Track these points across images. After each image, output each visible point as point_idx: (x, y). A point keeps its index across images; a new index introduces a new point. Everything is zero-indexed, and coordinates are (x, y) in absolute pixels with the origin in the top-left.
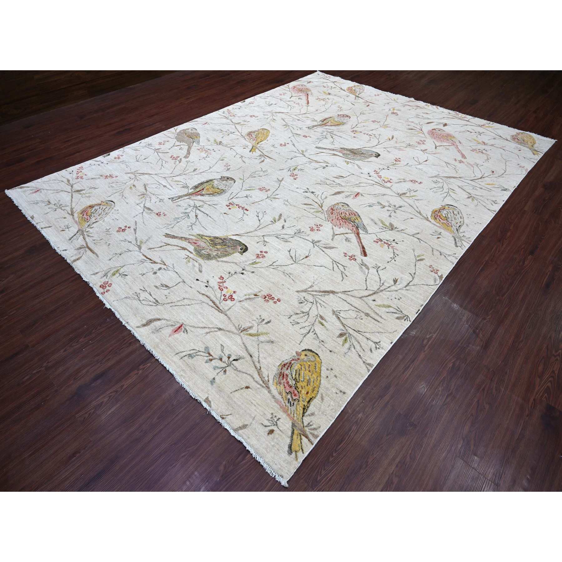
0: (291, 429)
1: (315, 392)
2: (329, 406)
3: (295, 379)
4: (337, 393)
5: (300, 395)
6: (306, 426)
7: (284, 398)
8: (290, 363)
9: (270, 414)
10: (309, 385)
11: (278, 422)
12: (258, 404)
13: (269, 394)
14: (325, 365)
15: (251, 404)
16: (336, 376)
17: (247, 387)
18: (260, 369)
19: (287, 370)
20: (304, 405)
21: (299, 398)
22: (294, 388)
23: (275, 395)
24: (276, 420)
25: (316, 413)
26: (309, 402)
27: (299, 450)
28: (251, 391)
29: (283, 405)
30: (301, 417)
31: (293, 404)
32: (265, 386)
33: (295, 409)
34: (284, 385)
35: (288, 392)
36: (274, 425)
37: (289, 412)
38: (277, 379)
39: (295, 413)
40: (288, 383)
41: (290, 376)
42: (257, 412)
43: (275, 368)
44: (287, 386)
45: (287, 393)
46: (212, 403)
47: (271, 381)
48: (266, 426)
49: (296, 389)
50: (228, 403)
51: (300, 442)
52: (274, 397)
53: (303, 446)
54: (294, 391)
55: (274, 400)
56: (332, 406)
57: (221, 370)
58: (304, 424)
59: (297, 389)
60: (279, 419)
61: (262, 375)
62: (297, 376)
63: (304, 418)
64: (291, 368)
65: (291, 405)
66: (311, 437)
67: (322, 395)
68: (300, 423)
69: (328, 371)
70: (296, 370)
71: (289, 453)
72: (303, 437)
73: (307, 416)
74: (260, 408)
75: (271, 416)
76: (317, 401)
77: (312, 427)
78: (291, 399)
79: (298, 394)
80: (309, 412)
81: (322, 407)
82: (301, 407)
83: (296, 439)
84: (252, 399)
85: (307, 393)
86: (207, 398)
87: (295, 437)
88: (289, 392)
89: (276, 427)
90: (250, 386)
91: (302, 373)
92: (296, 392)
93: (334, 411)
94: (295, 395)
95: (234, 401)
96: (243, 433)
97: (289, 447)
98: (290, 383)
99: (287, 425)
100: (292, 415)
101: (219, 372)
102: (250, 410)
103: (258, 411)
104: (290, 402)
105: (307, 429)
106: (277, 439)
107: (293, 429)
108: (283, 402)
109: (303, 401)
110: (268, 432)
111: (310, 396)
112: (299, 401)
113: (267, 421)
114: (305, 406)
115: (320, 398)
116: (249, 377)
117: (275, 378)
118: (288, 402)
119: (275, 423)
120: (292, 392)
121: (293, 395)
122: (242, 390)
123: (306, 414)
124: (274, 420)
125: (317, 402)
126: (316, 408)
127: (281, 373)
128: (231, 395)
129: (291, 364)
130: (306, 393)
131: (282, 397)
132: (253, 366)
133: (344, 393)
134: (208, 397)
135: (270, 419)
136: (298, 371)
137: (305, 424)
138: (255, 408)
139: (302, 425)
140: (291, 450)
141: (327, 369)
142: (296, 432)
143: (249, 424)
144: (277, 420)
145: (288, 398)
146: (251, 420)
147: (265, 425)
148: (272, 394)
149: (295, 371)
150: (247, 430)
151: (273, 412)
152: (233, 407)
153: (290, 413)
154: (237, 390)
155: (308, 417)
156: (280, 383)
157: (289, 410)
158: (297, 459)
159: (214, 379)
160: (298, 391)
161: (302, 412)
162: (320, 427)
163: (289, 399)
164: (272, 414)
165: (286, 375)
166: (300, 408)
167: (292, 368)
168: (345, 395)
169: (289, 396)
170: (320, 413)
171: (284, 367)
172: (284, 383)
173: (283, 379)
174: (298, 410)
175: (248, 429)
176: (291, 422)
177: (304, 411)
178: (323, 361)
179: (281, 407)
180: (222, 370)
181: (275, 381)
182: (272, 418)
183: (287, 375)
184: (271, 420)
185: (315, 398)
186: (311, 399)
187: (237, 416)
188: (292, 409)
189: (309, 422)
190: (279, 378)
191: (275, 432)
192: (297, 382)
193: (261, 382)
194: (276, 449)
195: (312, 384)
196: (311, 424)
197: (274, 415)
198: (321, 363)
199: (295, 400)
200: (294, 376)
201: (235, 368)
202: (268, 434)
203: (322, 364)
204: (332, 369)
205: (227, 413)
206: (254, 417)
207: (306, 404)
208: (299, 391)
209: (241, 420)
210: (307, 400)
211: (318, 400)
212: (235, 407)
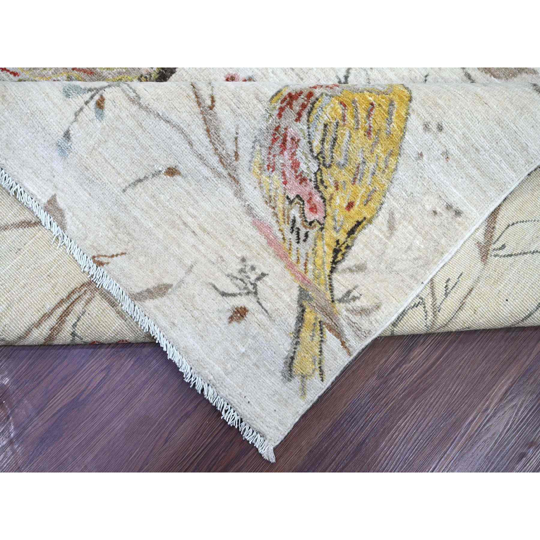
0: (295, 306)
1: (371, 204)
2: (409, 248)
3: (319, 157)
4: (435, 212)
5: (329, 210)
6: (340, 301)
7: (280, 215)
8: (310, 95)
9: (238, 261)
10: (357, 182)
11: (258, 283)
12: (204, 230)
13: (236, 202)
14: (421, 111)
15: (182, 227)
16: (446, 155)
17: (172, 172)
18: (211, 108)
19: (297, 120)
20: (338, 242)
21: (325, 217)
22: (312, 184)
23: (253, 206)
24: (253, 277)
25: (370, 266)
26: (351, 232)
27: (314, 370)
28: (184, 184)
29: (276, 237)
30: (328, 272)
31: (306, 235)
32: (225, 173)
33: (310, 251)
34: (284, 174)
35: (292, 197)
36: (248, 293)
37: (294, 258)
38: (264, 151)
39: (311, 260)
40: (295, 165)
41: (304, 142)
42: (199, 251)
43: (260, 106)
44: (293, 178)
45: (291, 202)
46: (68, 216)
47: (244, 157)
48: (224, 294)
49: (317, 187)
50: (115, 220)
51: (317, 351)
52: (250, 210)
53: (324, 362)
54: (310, 194)
55: (250, 219)
56: (419, 249)
57: (88, 96)
58: (335, 292)
59: (322, 188)
60: (263, 275)
61: (217, 129)
62: (327, 146)
63: (335, 276)
64: (309, 113)
65: (298, 238)
66: (348, 332)
67: (392, 214)
68: (322, 288)
69: (428, 136)
70: (326, 126)
71: (285, 377)
72: (328, 334)
73: (344, 271)
74: (209, 241)
75: (239, 267)
76: (376, 232)
77: (358, 304)
78: (299, 220)
79: (321, 207)
80: (349, 262)
81: (388, 251)
82: (328, 245)
83: (309, 339)
84: (184, 212)
85: (350, 205)
86: (52, 201)
87: (305, 334)
88: (298, 196)
89: (254, 300)
90: (181, 168)
91: (344, 134)
92: (317, 199)
93: (421, 262)
94: (313, 209)
95: (135, 218)
96: (156, 307)
97: (286, 363)
98: (303, 167)
99: (286, 297)
100: (301, 268)
101: (81, 109)
102: (179, 246)
103: (201, 248)
104: (295, 230)
105: (341, 307)
106: (254, 337)
107: (301, 306)
108: (276, 228)
109: (335, 228)
110: (230, 314)
111: (355, 214)
112: (322, 229)
113: (228, 280)
114: (341, 243)
115: (386, 223)
116: (177, 137)
117: (258, 148)
118: (292, 228)
119: (251, 287)
120: (305, 198)
121: (307, 206)
122: (156, 181)
123: (340, 267)
124: (248, 277)
125: (377, 236)
126: (372, 252)
127: (277, 129)
128: (125, 199)
129: (313, 99)
130: (345, 205)
131: (276, 215)
132: (191, 94)
133: (458, 213)
134: (55, 195)
135: (236, 274)
136: (331, 128)
137: (339, 293)
138: (192, 240)
139: (329, 297)
140: (291, 370)
141: (426, 127)
142: (309, 316)
143: (175, 284)
144: (258, 279)
145: (292, 218)
146: (181, 273)
147: (222, 289)
148: (246, 201)
149: (321, 127)
150: (168, 302)
151: (246, 253)
152: (129, 234)
153: (294, 262)
154: (140, 181)
155: (348, 275)
156: (272, 167)
157: (294, 252)
158: (304, 394)
159: (67, 135)
160: (322, 197)
161: (331, 260)
162: (378, 307)
163: (294, 221)
164: (243, 260)
165: (293, 139)
166: (326, 249)
167: (313, 117)
168: (459, 219)
169: (295, 212)
170: (383, 266)
171: (290, 104)
172: (283, 165)
173: (282, 153)
174: (320, 253)
175: (172, 296)
176: (296, 284)
177: (335, 257)
178: (414, 95)
179: (270, 243)
180: (92, 97)
181: (257, 159)
182: (242, 271)
183: (295, 142)
184: (239, 277)
185: (370, 222)
186: (359, 223)
187: (142, 259)
188: (302, 252)
189: (350, 288)
190: (270, 148)
191: (248, 316)
192: (324, 165)
193: (214, 160)
194: (250, 363)
195: (368, 179)
196: (355, 293)
197: (249, 263)
198: (410, 100)
199: (311, 223)
200: (316, 143)
201: (132, 95)
202: (231, 318)
203: (414, 105)
204: (440, 128)
205: (112, 251)
206: (192, 267)
207: (342, 237)
208: (327, 197)
209: (152, 271)
210: (348, 226)
211: (380, 230)
212: (135, 235)
